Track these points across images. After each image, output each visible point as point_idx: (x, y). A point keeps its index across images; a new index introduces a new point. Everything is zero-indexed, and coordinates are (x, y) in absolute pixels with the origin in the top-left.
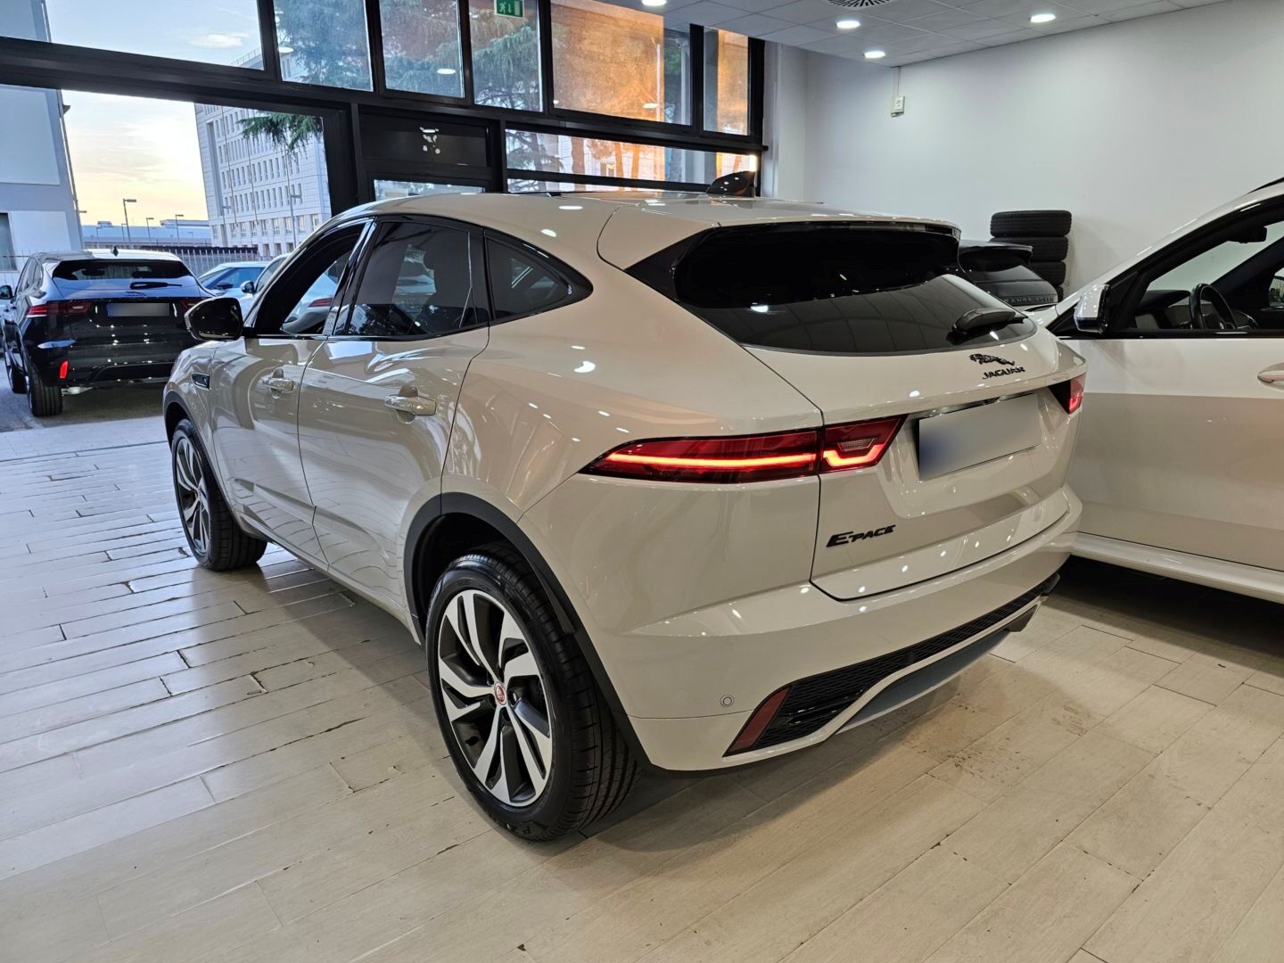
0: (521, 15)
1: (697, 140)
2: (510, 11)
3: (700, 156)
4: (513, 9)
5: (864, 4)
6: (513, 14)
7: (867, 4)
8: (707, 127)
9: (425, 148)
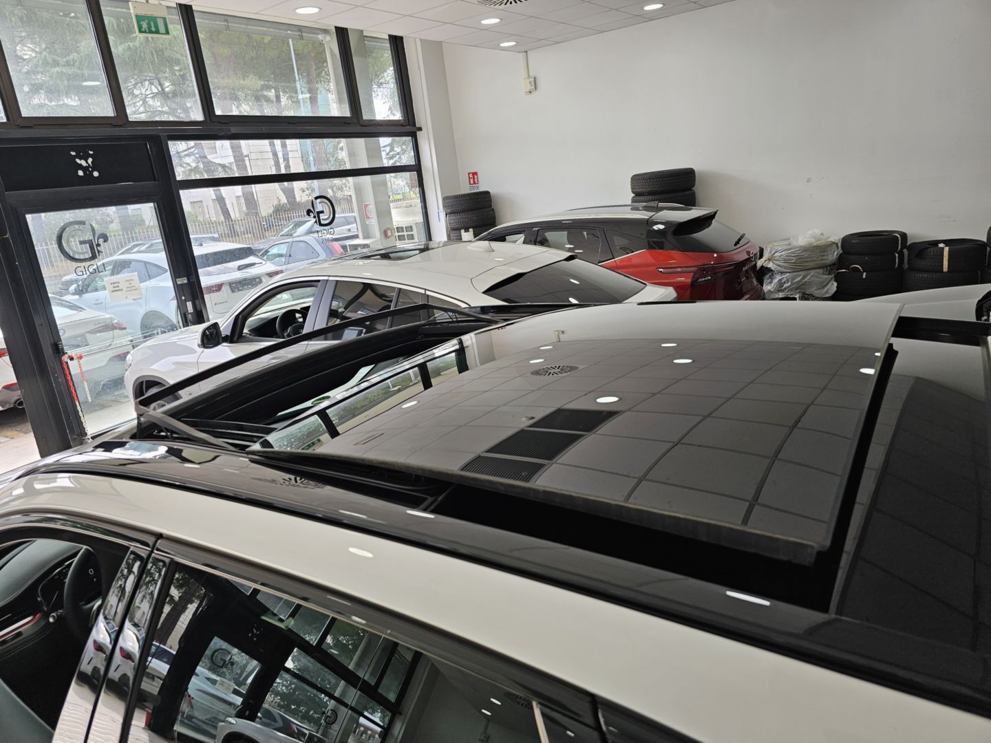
0: (167, 33)
1: (359, 129)
2: (153, 29)
3: (360, 142)
4: (156, 26)
5: (509, 3)
6: (157, 32)
7: (511, 3)
8: (366, 116)
9: (81, 173)
